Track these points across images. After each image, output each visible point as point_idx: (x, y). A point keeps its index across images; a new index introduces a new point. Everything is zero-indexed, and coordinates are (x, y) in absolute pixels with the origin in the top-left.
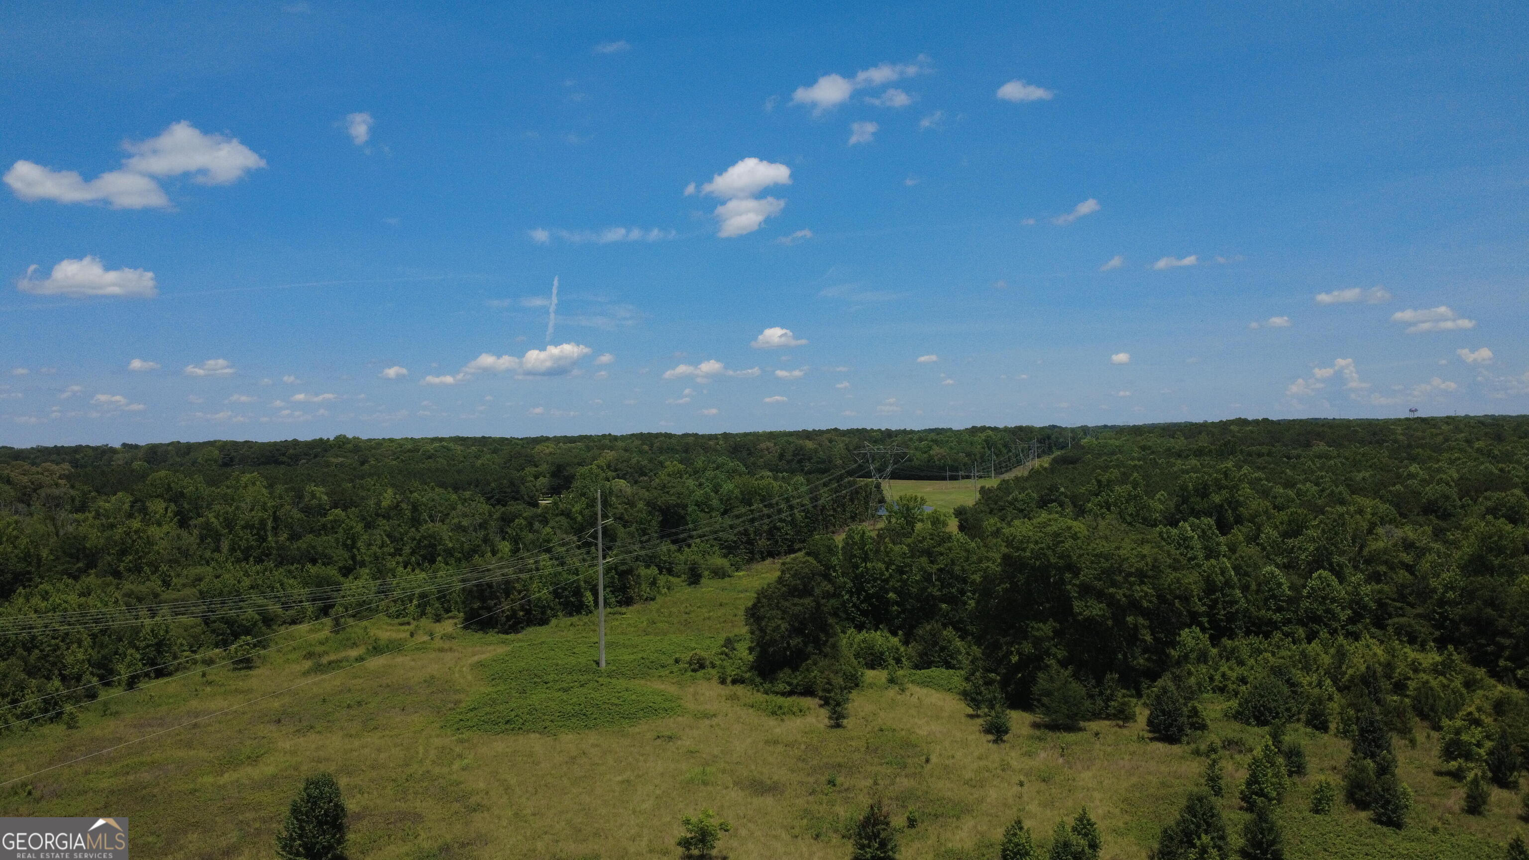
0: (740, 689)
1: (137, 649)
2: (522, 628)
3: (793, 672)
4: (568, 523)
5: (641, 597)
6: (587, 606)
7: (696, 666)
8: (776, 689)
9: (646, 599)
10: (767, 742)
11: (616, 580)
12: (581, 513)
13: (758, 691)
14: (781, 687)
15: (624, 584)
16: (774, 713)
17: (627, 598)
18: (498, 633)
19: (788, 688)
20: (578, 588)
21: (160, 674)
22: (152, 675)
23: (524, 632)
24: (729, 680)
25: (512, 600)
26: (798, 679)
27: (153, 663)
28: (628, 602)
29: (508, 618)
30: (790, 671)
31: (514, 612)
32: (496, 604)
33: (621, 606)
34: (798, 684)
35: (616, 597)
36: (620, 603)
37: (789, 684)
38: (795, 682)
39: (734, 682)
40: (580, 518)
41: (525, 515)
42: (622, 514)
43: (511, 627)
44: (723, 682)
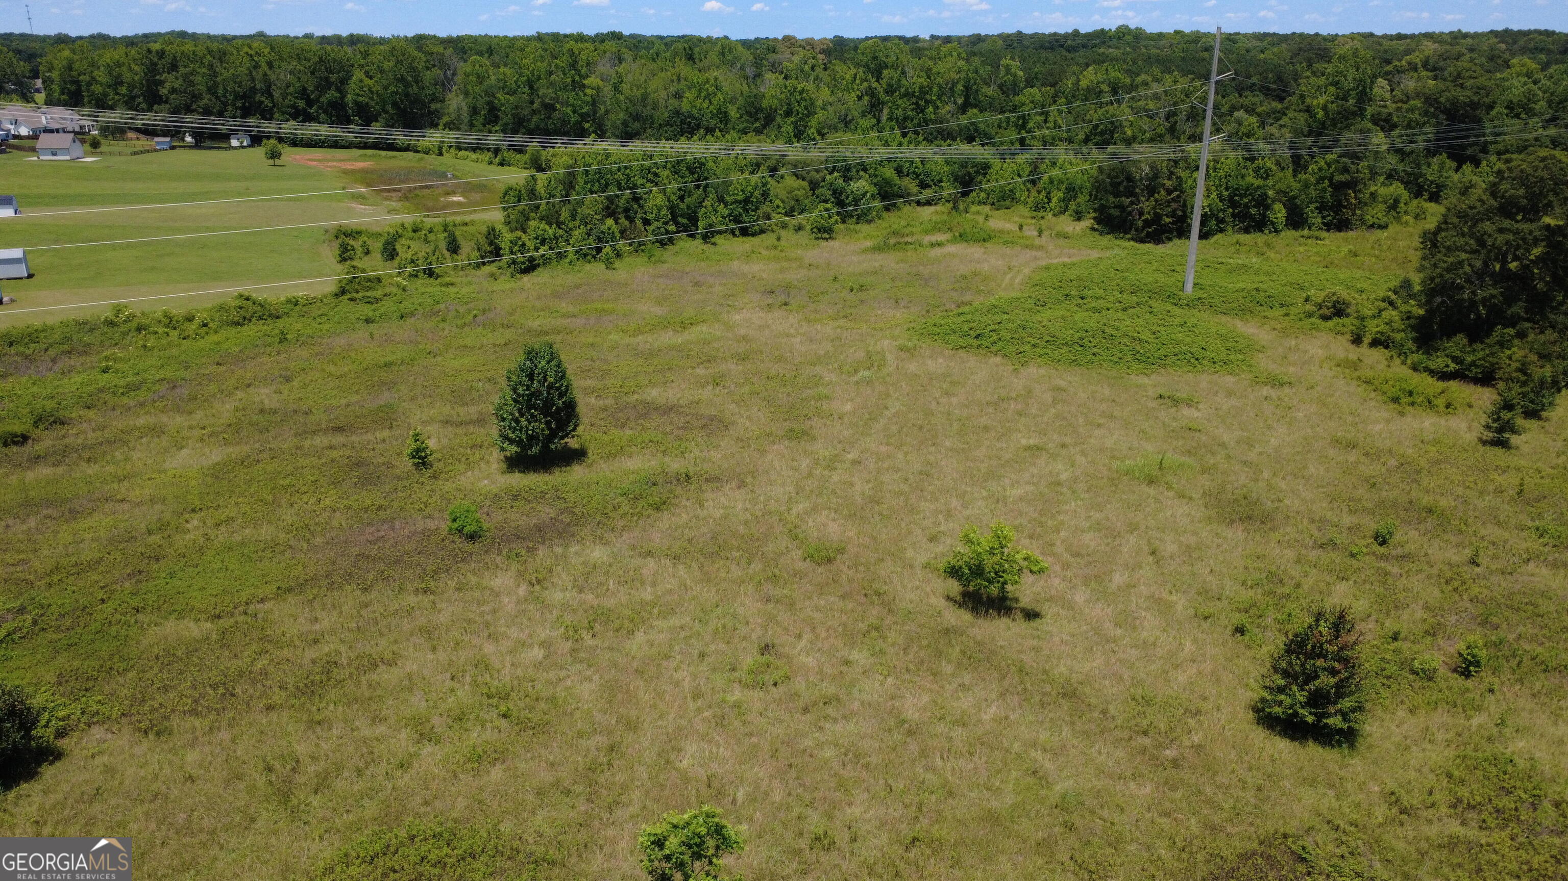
0: (1377, 356)
1: (726, 204)
2: (1170, 239)
3: (1472, 341)
4: (1306, 121)
5: (1363, 222)
6: (1273, 223)
7: (1327, 312)
8: (1432, 365)
9: (1372, 226)
10: (1336, 442)
11: (1328, 195)
12: (1325, 108)
13: (1404, 363)
14: (1439, 362)
15: (1340, 202)
16: (1395, 400)
17: (1340, 221)
18: (1129, 240)
19: (1453, 366)
20: (1264, 196)
21: (745, 232)
22: (737, 233)
23: (1171, 244)
24: (1367, 340)
25: (1156, 201)
26: (1477, 354)
27: (737, 220)
28: (1341, 226)
29: (1147, 223)
30: (1465, 341)
31: (1157, 218)
32: (1132, 203)
33: (1328, 230)
34: (1473, 364)
35: (1323, 218)
36: (1328, 227)
37: (1455, 359)
38: (1469, 359)
39: (1375, 343)
40: (1321, 114)
41: (1260, 109)
42: (1390, 114)
43: (1148, 235)
44: (1357, 340)
